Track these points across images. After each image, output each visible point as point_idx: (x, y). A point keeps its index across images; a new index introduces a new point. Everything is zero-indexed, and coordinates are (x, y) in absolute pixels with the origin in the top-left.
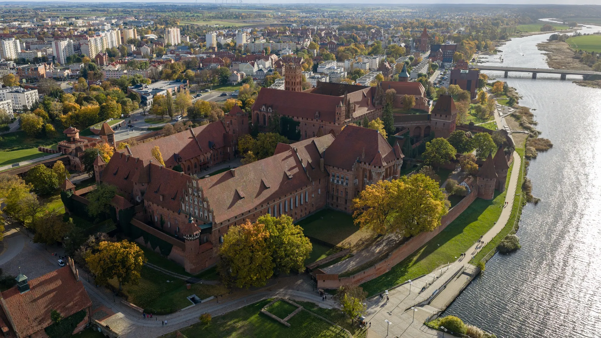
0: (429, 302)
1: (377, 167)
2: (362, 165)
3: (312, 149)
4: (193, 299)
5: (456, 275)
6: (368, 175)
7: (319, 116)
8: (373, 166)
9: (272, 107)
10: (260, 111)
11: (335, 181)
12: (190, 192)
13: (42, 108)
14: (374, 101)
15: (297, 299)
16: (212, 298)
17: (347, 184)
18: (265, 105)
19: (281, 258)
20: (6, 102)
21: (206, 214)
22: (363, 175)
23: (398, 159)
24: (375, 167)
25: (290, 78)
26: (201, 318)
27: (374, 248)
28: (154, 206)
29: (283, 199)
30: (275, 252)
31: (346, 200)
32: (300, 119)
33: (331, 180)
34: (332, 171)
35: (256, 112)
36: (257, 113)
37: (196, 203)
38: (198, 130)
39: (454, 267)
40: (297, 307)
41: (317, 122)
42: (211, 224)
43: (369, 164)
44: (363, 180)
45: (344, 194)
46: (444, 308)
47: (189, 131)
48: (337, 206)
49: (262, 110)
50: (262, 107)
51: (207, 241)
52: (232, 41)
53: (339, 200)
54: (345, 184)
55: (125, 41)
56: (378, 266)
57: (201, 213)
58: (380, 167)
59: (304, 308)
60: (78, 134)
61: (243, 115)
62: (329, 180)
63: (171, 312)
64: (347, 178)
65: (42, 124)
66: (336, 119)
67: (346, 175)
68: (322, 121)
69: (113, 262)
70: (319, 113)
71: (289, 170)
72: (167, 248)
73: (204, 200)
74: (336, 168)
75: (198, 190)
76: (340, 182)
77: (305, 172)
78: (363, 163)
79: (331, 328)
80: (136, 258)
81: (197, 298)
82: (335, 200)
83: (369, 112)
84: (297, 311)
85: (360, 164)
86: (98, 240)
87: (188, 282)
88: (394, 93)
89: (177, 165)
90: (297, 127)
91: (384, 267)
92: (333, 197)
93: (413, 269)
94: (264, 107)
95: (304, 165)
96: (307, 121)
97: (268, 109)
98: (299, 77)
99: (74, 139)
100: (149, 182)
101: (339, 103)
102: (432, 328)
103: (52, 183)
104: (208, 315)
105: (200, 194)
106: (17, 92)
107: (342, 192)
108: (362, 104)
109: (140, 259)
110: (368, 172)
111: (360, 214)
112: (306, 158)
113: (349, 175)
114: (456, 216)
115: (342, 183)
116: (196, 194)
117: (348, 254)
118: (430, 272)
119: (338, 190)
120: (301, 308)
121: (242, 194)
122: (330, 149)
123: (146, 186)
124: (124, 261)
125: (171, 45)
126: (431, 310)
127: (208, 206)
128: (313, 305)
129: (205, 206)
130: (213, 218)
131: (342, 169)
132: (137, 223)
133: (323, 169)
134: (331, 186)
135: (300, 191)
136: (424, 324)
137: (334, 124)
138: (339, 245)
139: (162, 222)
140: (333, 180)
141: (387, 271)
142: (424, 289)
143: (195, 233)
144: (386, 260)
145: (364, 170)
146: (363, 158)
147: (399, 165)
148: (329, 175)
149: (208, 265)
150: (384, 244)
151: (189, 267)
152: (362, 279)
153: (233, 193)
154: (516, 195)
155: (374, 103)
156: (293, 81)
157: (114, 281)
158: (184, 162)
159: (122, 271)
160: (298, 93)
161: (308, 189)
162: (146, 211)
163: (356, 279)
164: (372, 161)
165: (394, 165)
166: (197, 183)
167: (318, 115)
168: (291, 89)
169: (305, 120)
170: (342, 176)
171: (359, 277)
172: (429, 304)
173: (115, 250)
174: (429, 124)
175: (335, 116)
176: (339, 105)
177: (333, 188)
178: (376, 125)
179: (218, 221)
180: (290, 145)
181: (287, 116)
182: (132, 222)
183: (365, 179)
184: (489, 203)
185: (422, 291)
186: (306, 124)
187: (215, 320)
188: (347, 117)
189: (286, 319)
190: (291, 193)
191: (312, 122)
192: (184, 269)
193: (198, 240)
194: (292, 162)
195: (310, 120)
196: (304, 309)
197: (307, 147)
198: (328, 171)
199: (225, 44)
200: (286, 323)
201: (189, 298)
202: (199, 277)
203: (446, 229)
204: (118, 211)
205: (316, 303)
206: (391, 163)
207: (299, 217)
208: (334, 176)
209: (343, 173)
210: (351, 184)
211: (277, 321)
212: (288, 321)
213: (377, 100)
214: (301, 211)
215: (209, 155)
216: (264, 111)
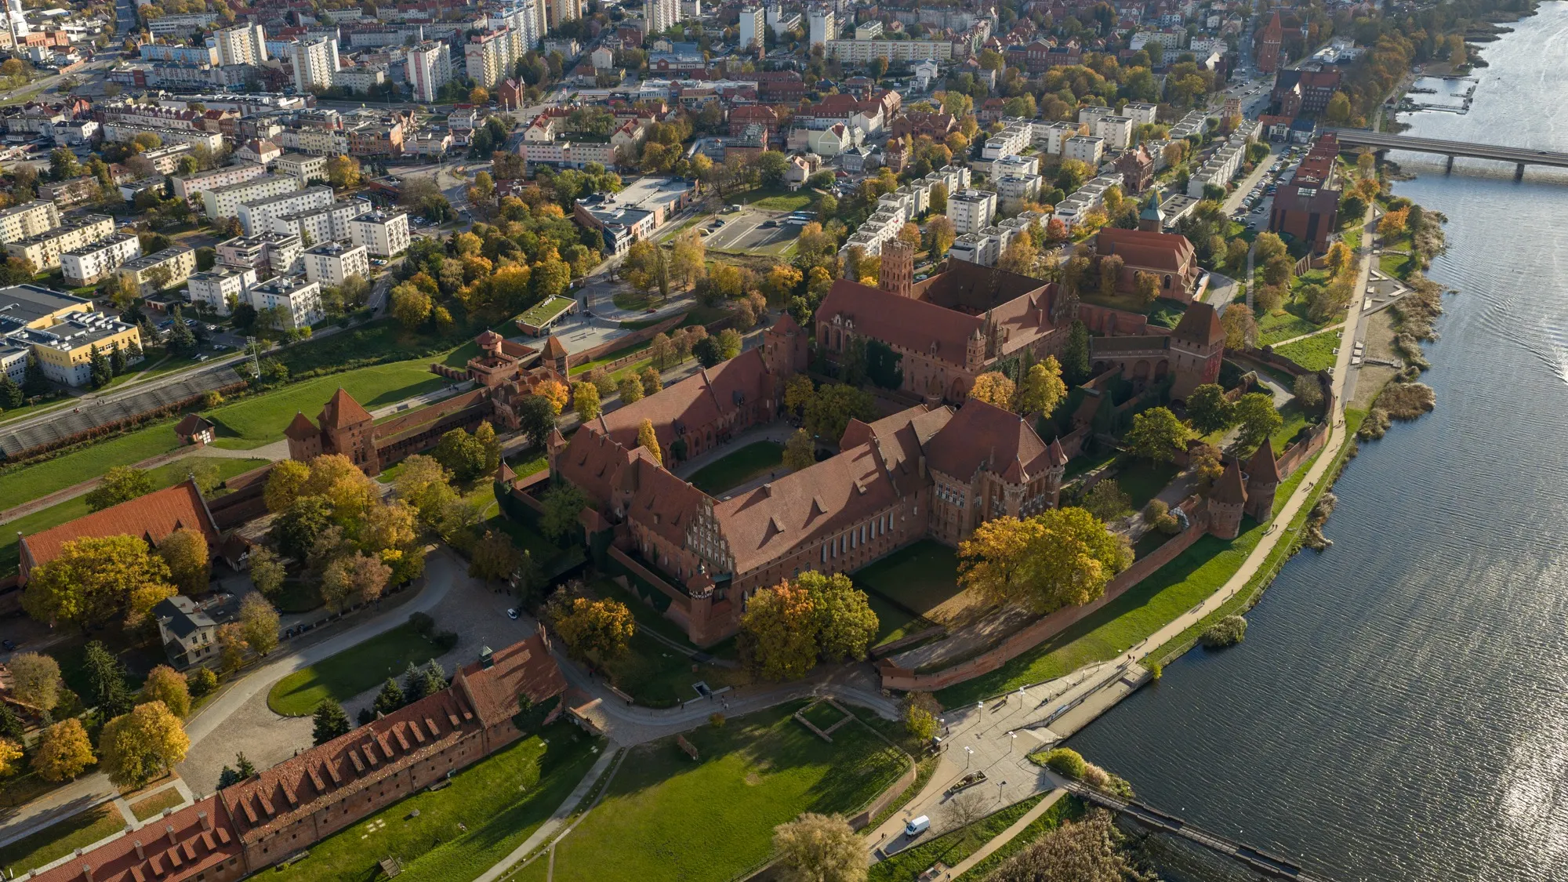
0: (1047, 723)
1: (1012, 485)
3: (907, 436)
4: (700, 689)
5: (1109, 682)
6: (998, 492)
7: (937, 351)
8: (1007, 483)
9: (852, 318)
10: (831, 323)
11: (944, 496)
12: (701, 520)
13: (425, 270)
14: (1053, 311)
15: (849, 702)
16: (727, 689)
17: (962, 504)
18: (841, 314)
19: (829, 641)
20: (357, 251)
21: (723, 559)
22: (991, 491)
23: (1055, 466)
25: (891, 265)
26: (712, 719)
27: (981, 626)
28: (644, 530)
29: (848, 529)
30: (820, 632)
31: (960, 531)
32: (904, 350)
33: (937, 492)
34: (939, 477)
35: (823, 323)
36: (826, 327)
37: (709, 539)
38: (712, 373)
39: (1109, 668)
40: (845, 715)
41: (934, 360)
42: (730, 574)
43: (1001, 476)
44: (990, 498)
45: (956, 519)
46: (1068, 734)
47: (699, 375)
48: (945, 537)
49: (836, 321)
50: (834, 317)
51: (724, 598)
53: (948, 527)
54: (958, 503)
56: (979, 660)
57: (716, 555)
58: (1016, 485)
59: (857, 716)
60: (500, 344)
61: (798, 336)
62: (932, 494)
63: (672, 705)
64: (963, 495)
65: (429, 307)
66: (968, 361)
67: (961, 489)
68: (942, 360)
69: (595, 629)
70: (938, 345)
71: (861, 479)
72: (664, 602)
73: (721, 537)
74: (946, 476)
75: (713, 521)
76: (951, 499)
77: (890, 481)
78: (991, 473)
79: (887, 749)
80: (624, 625)
81: (706, 687)
82: (941, 527)
83: (1039, 336)
84: (845, 720)
85: (987, 474)
86: (574, 595)
87: (694, 659)
88: (1117, 265)
89: (677, 439)
90: (897, 362)
91: (993, 661)
92: (939, 519)
93: (1039, 666)
94: (838, 317)
95: (890, 467)
96: (914, 356)
97: (845, 321)
98: (908, 267)
99: (493, 353)
100: (637, 487)
101: (974, 332)
102: (1036, 764)
103: (475, 461)
104: (719, 716)
105: (716, 528)
106: (369, 219)
107: (953, 515)
108: (1025, 322)
109: (630, 628)
110: (998, 487)
111: (971, 568)
112: (893, 453)
113: (967, 490)
114: (1151, 572)
115: (955, 500)
116: (709, 526)
117: (938, 633)
118: (1068, 673)
119: (947, 509)
120: (851, 716)
121: (780, 525)
122: (940, 437)
123: (632, 494)
124: (608, 628)
126: (1045, 736)
127: (727, 547)
128: (869, 712)
129: (723, 546)
130: (734, 566)
131: (955, 479)
132: (616, 554)
133: (922, 473)
134: (935, 503)
135: (877, 515)
136: (1026, 757)
137: (964, 368)
138: (928, 615)
139: (656, 556)
140: (940, 493)
141: (997, 667)
142: (1045, 701)
143: (706, 590)
144: (996, 651)
145: (992, 483)
146: (992, 463)
147: (1057, 475)
148: (933, 485)
149: (723, 633)
150: (1002, 619)
151: (696, 636)
152: (952, 678)
153: (766, 524)
154: (1287, 530)
155: (1052, 316)
156: (897, 271)
157: (593, 654)
158: (690, 434)
159: (605, 642)
160: (904, 298)
161: (892, 511)
162: (629, 533)
163: (941, 679)
164: (1005, 472)
165: (1048, 476)
166: (712, 512)
167: (936, 349)
168: (890, 287)
169: (911, 352)
170: (954, 489)
171: (946, 676)
172: (1047, 726)
173: (597, 614)
174: (1167, 357)
175: (965, 354)
176: (974, 336)
177: (939, 506)
178: (1045, 373)
179: (740, 570)
180: (871, 425)
181: (879, 341)
182: (609, 552)
183: (994, 498)
184: (1225, 545)
185: (1041, 705)
186: (913, 361)
187: (730, 722)
188: (989, 354)
189: (829, 731)
190: (863, 518)
191: (924, 357)
192: (688, 637)
193: (710, 599)
194: (869, 463)
195: (920, 354)
196: (854, 718)
197: (899, 435)
198: (932, 478)
200: (827, 738)
201: (695, 686)
202: (710, 652)
204: (588, 532)
205: (877, 710)
206: (1042, 474)
207: (875, 555)
208: (941, 486)
209: (956, 485)
210: (967, 506)
211: (814, 733)
212: (830, 735)
213: (1060, 308)
214: (881, 545)
215: (732, 416)
216: (837, 325)
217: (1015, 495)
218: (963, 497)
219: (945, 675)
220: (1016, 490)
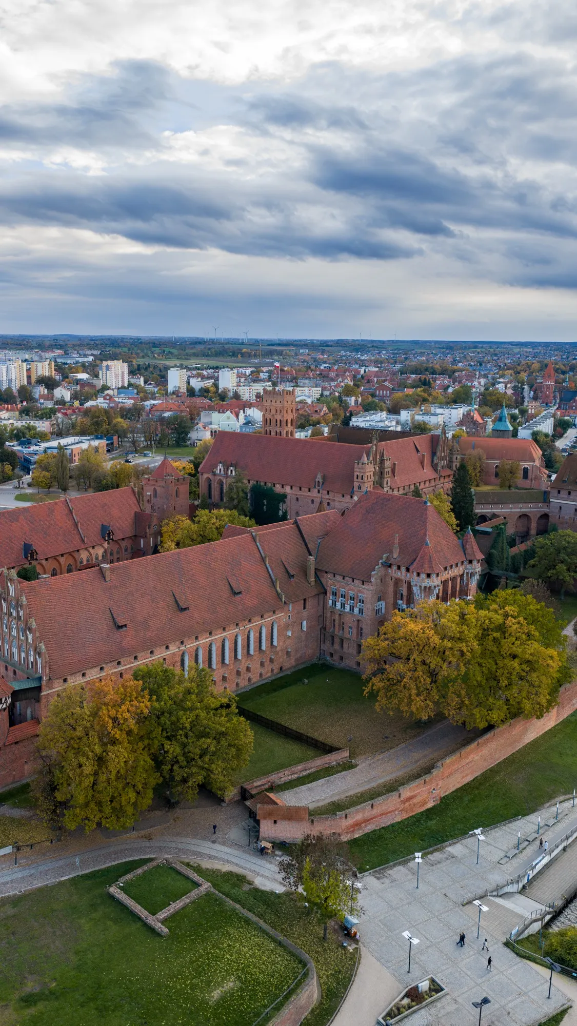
0: (522, 886)
1: (423, 576)
2: (393, 571)
3: (293, 538)
6: (405, 593)
7: (323, 483)
8: (415, 574)
9: (235, 466)
10: (214, 474)
11: (338, 605)
14: (436, 460)
15: (206, 864)
17: (361, 611)
18: (223, 463)
21: (32, 659)
22: (395, 593)
23: (470, 562)
24: (418, 575)
25: (273, 412)
31: (359, 645)
32: (288, 489)
33: (330, 602)
34: (331, 582)
35: (205, 476)
36: (209, 480)
37: (14, 632)
38: (77, 502)
40: (197, 885)
41: (319, 495)
42: (40, 679)
43: (408, 570)
44: (395, 604)
45: (355, 631)
47: (61, 502)
48: (342, 658)
49: (218, 472)
50: (216, 467)
52: (213, 384)
53: (345, 645)
54: (356, 610)
55: (34, 379)
56: (406, 791)
57: (23, 655)
58: (429, 576)
59: (214, 886)
61: (178, 480)
62: (325, 604)
64: (362, 599)
66: (356, 489)
67: (360, 591)
68: (328, 493)
70: (324, 477)
71: (238, 576)
73: (27, 625)
74: (339, 578)
75: (19, 603)
76: (347, 608)
77: (273, 583)
78: (395, 568)
82: (337, 646)
83: (424, 478)
84: (194, 894)
85: (390, 571)
88: (480, 457)
90: (281, 504)
91: (423, 796)
92: (333, 637)
94: (220, 466)
95: (271, 568)
96: (299, 493)
97: (228, 469)
98: (289, 411)
105: (21, 614)
107: (350, 628)
110: (405, 586)
112: (277, 554)
113: (367, 592)
115: (352, 608)
116: (14, 613)
117: (342, 760)
119: (343, 624)
120: (206, 886)
121: (121, 618)
122: (331, 536)
125: (108, 388)
126: (525, 908)
127: (35, 639)
128: (240, 879)
129: (30, 639)
131: (351, 580)
133: (312, 579)
134: (329, 615)
135: (257, 622)
136: (506, 945)
137: (352, 497)
140: (334, 603)
141: (430, 805)
144: (427, 778)
145: (397, 582)
146: (395, 556)
147: (472, 575)
148: (325, 593)
149: (28, 771)
152: (367, 821)
153: (101, 615)
155: (436, 465)
156: (278, 417)
160: (285, 439)
161: (278, 618)
163: (350, 822)
164: (412, 563)
165: (463, 575)
167: (321, 481)
168: (273, 434)
169: (296, 489)
170: (351, 593)
171: (358, 818)
172: (522, 890)
174: (548, 509)
175: (353, 481)
176: (361, 461)
177: (334, 621)
180: (251, 529)
181: (262, 484)
183: (400, 602)
186: (297, 499)
188: (377, 486)
189: (162, 914)
190: (237, 625)
191: (309, 494)
193: (4, 713)
195: (305, 491)
196: (212, 889)
198: (324, 583)
199: (201, 390)
200: (158, 926)
203: (572, 715)
205: (250, 876)
206: (456, 572)
207: (255, 678)
208: (335, 594)
209: (353, 588)
210: (368, 613)
211: (137, 918)
212: (163, 922)
213: (442, 459)
214: (262, 664)
215: (100, 551)
216: (220, 475)
217: (428, 590)
218: (362, 601)
219: (357, 814)
220: (427, 583)
